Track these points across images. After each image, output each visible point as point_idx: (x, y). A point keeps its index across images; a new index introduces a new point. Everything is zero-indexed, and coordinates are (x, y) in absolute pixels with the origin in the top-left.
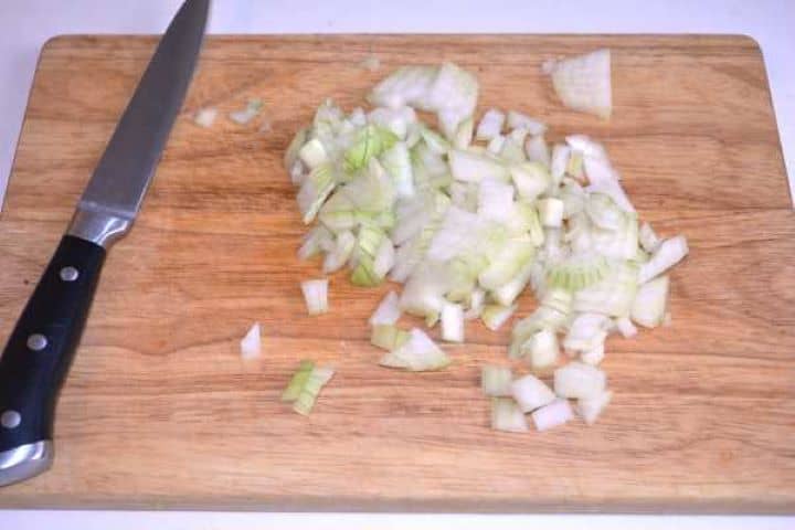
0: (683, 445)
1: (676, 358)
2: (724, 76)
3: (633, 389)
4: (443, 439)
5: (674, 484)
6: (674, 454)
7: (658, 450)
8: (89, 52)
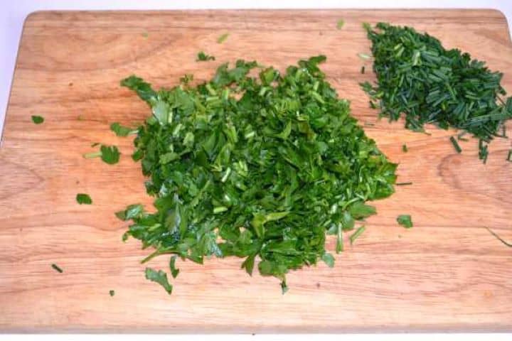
0: (459, 288)
3: (426, 250)
5: (455, 315)
6: (454, 294)
7: (444, 292)
8: (57, 23)
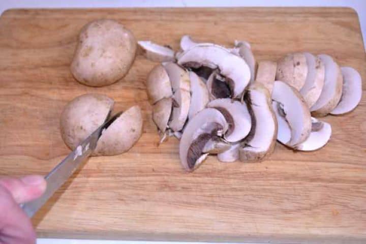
1: (310, 164)
2: (338, 26)
4: (187, 203)
